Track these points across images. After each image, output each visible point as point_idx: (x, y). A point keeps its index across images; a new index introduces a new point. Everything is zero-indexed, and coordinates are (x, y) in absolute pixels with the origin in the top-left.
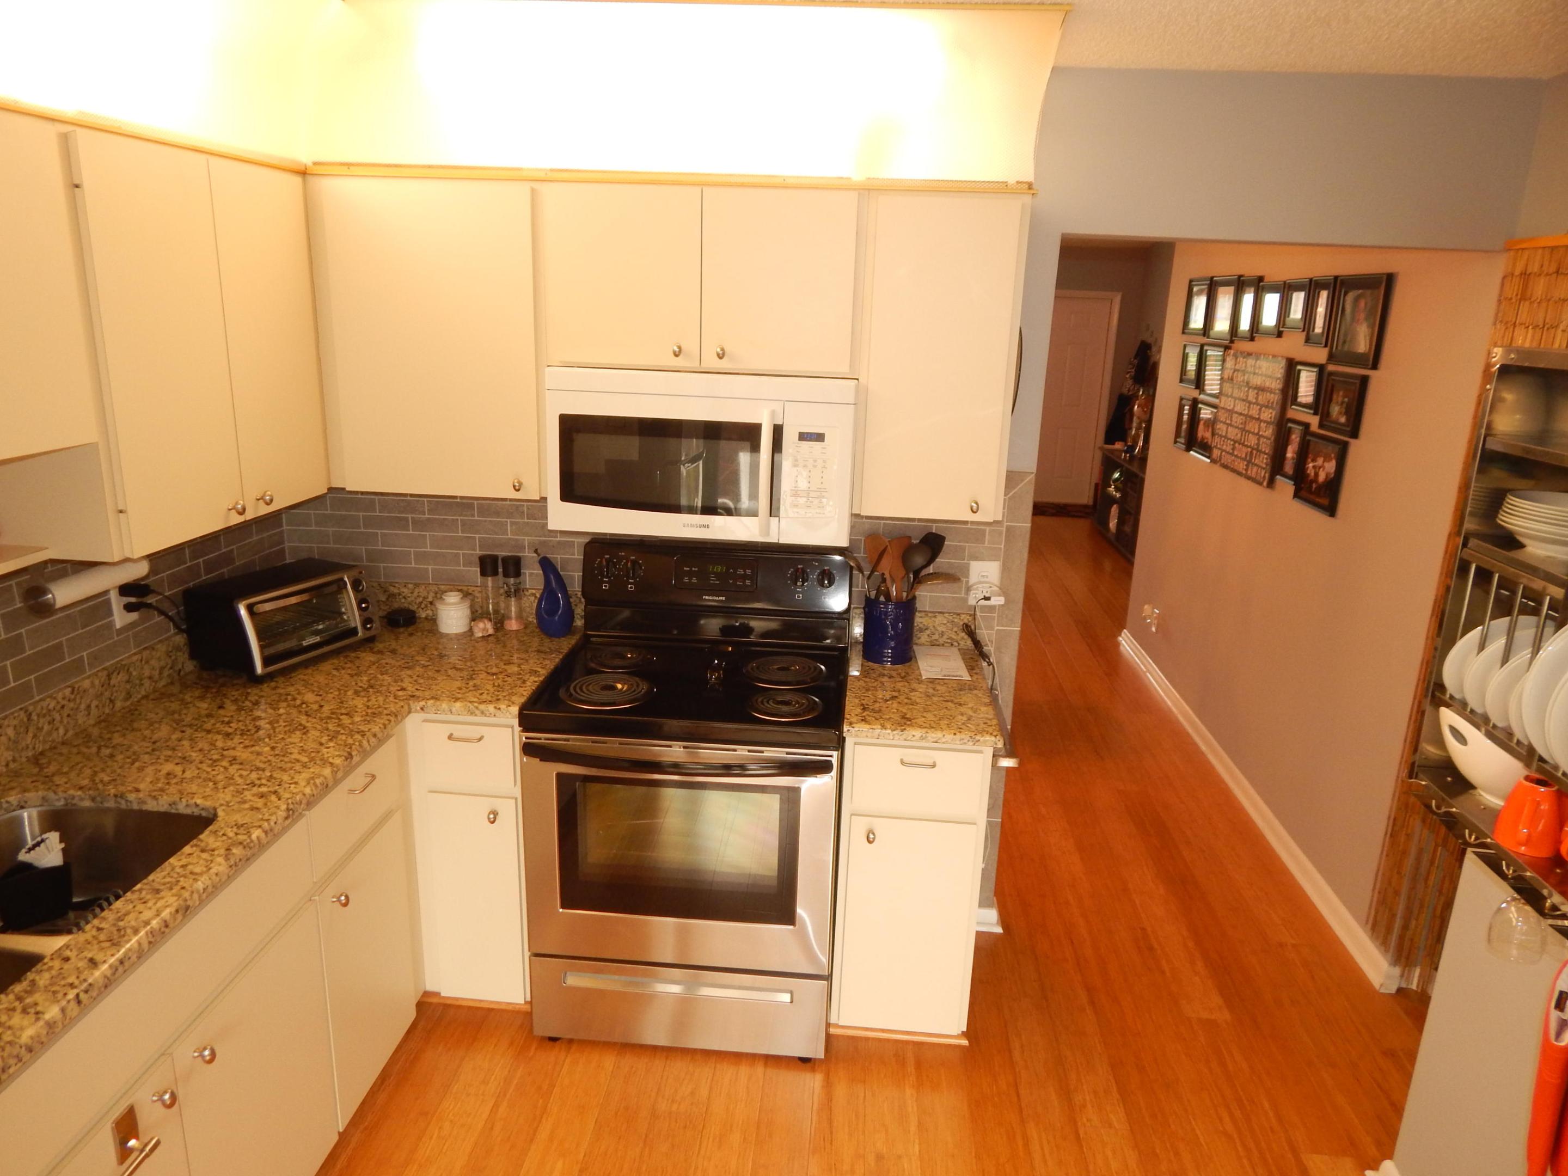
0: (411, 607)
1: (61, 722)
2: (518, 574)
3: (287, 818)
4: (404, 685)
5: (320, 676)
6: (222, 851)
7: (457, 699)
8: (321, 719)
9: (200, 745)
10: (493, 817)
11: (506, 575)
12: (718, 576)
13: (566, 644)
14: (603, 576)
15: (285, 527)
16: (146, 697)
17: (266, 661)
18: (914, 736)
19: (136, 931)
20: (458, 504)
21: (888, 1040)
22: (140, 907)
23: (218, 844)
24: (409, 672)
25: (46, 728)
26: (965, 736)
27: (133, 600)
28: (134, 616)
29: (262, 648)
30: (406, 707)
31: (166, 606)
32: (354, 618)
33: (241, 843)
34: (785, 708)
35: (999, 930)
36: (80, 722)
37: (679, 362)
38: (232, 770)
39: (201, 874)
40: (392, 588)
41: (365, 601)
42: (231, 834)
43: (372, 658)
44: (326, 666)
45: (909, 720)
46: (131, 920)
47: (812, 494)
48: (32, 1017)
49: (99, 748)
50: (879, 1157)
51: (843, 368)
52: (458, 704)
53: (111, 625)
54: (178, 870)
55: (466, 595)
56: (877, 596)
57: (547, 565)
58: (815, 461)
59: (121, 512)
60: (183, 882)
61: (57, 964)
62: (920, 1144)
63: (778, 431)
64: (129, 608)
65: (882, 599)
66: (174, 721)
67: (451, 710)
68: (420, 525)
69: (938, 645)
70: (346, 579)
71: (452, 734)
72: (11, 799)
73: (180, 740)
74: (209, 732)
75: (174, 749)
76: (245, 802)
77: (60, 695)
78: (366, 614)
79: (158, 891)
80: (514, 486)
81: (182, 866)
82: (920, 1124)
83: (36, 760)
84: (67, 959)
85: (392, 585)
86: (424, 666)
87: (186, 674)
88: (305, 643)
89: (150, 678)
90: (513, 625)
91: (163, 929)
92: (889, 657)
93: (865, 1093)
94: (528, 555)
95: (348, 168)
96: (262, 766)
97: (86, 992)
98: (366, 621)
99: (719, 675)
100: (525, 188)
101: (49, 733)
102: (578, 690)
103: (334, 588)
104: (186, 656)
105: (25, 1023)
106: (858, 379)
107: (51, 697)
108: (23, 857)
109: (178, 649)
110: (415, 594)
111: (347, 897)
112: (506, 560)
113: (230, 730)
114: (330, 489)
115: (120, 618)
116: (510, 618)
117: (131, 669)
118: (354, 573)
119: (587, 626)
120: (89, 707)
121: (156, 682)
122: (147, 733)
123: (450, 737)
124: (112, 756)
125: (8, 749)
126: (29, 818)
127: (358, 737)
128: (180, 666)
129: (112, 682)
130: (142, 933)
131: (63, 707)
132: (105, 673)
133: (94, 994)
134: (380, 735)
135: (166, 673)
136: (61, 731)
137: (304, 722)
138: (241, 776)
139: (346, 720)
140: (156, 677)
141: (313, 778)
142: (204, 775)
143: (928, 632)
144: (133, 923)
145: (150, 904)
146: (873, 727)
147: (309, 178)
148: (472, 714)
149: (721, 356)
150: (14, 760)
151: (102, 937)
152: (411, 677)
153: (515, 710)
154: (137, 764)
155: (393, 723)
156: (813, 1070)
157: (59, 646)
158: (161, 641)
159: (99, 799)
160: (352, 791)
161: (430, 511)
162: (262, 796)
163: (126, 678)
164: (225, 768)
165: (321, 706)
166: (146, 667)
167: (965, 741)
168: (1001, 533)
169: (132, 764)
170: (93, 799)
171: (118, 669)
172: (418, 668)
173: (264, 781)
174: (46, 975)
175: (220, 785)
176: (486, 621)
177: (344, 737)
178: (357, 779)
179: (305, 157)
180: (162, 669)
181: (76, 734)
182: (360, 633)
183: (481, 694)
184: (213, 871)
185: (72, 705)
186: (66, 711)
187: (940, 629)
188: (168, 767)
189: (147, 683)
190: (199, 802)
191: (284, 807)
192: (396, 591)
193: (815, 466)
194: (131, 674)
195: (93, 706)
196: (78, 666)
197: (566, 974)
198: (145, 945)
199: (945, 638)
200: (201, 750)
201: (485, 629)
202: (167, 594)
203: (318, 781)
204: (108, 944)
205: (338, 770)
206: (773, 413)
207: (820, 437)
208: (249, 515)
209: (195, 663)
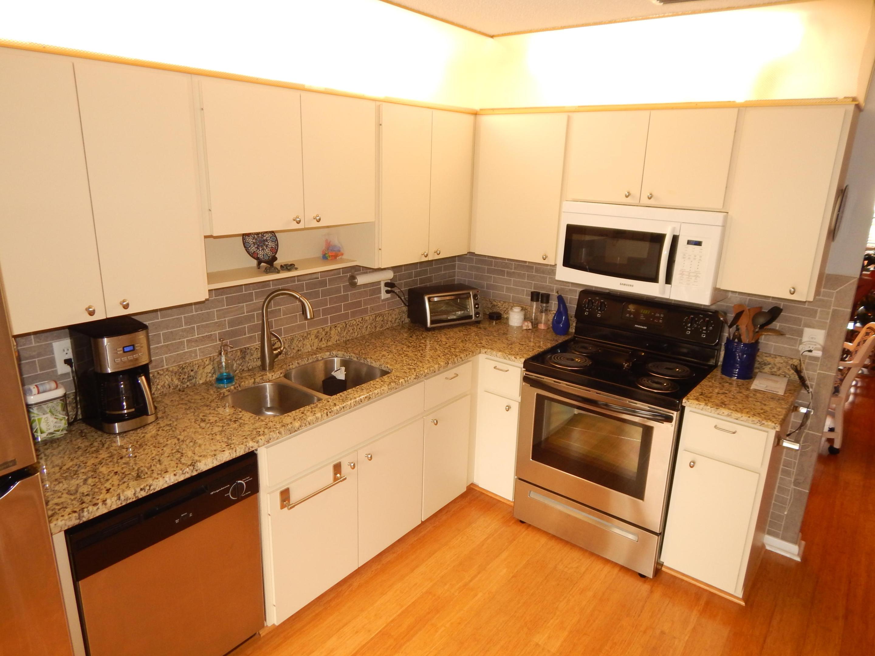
0: (501, 312)
1: (357, 330)
2: (547, 302)
3: (415, 379)
4: (482, 342)
5: (451, 333)
6: (388, 383)
7: (500, 351)
8: (444, 348)
9: (398, 348)
10: (508, 408)
11: (542, 302)
12: (645, 315)
13: (562, 339)
14: (586, 308)
15: (456, 270)
16: (387, 329)
17: (432, 322)
18: (723, 413)
19: (351, 399)
20: (527, 266)
21: (695, 585)
22: (355, 393)
23: (388, 380)
24: (487, 337)
25: (351, 331)
26: (756, 419)
27: (389, 289)
28: (389, 295)
29: (431, 316)
30: (479, 350)
31: (401, 294)
32: (472, 311)
33: (395, 382)
34: (655, 385)
35: (798, 559)
36: (363, 332)
37: (629, 200)
38: (404, 358)
39: (378, 388)
40: (494, 302)
41: (478, 304)
42: (393, 378)
43: (475, 329)
44: (456, 330)
45: (725, 405)
46: (351, 396)
47: (692, 274)
48: (313, 414)
49: (366, 342)
50: (663, 633)
51: (719, 206)
52: (500, 353)
53: (379, 298)
54: (371, 385)
55: (523, 309)
56: (734, 339)
57: (561, 299)
58: (695, 256)
59: (380, 249)
60: (371, 389)
61: (325, 402)
62: (689, 637)
63: (675, 239)
64: (387, 292)
65: (736, 340)
66: (393, 338)
67: (497, 355)
68: (510, 274)
69: (776, 375)
70: (471, 293)
71: (496, 367)
72: (334, 352)
73: (392, 345)
74: (403, 344)
75: (389, 348)
76: (403, 369)
77: (357, 320)
78: (477, 310)
79: (363, 390)
80: (543, 257)
81: (374, 384)
82: (694, 629)
83: (346, 342)
84: (329, 402)
85: (494, 300)
86: (495, 336)
87: (405, 323)
88: (449, 318)
89: (391, 321)
90: (542, 326)
91: (360, 402)
92: (736, 374)
93: (669, 603)
94: (554, 294)
95: (493, 111)
96: (415, 359)
97: (330, 412)
98: (477, 313)
99: (630, 364)
100: (564, 116)
101: (352, 333)
102: (556, 358)
103: (465, 296)
104: (406, 316)
105: (310, 415)
106: (727, 213)
107: (354, 320)
108: (333, 373)
109: (404, 312)
110: (504, 306)
111: (437, 421)
112: (543, 295)
113: (410, 345)
114: (469, 253)
115: (384, 295)
116: (541, 323)
117: (384, 316)
118: (475, 291)
119: (576, 333)
120: (367, 327)
121: (393, 324)
122: (382, 340)
123: (495, 368)
124: (369, 346)
125: (337, 335)
126: (337, 361)
127: (454, 356)
128: (403, 320)
129: (377, 319)
130: (353, 401)
131: (358, 325)
132: (375, 315)
133: (333, 414)
134: (463, 359)
135: (397, 321)
136: (356, 334)
137: (437, 348)
138: (406, 361)
139: (453, 350)
140: (393, 322)
141: (430, 367)
142: (394, 358)
143: (770, 366)
144: (351, 397)
145: (358, 393)
146: (700, 403)
147: (478, 117)
148: (505, 358)
149: (650, 198)
150: (339, 340)
151: (341, 398)
152: (487, 339)
153: (523, 360)
154: (375, 350)
155: (471, 355)
156: (645, 582)
157: (360, 302)
158: (398, 308)
159: (359, 358)
160: (446, 378)
161: (515, 268)
162: (410, 369)
163: (382, 319)
164: (402, 357)
165: (446, 343)
166: (390, 317)
167: (756, 422)
168: (828, 314)
169: (374, 349)
170: (357, 358)
171: (380, 315)
172: (492, 337)
173: (413, 364)
174: (321, 404)
175: (398, 362)
176: (529, 322)
177: (449, 356)
178: (450, 373)
179: (477, 107)
180: (396, 319)
181: (361, 336)
182: (473, 318)
183: (512, 351)
184: (382, 388)
185: (361, 325)
186: (359, 327)
187: (778, 365)
188: (384, 353)
189: (389, 323)
190: (388, 366)
191: (415, 374)
192: (495, 304)
193: (695, 259)
194: (384, 318)
195: (368, 327)
196: (365, 311)
197: (531, 491)
198: (353, 405)
199: (780, 371)
200: (397, 350)
201: (528, 326)
202: (403, 289)
203: (431, 369)
204: (341, 401)
205: (441, 367)
206: (674, 229)
207: (699, 243)
208: (430, 258)
209: (409, 319)
